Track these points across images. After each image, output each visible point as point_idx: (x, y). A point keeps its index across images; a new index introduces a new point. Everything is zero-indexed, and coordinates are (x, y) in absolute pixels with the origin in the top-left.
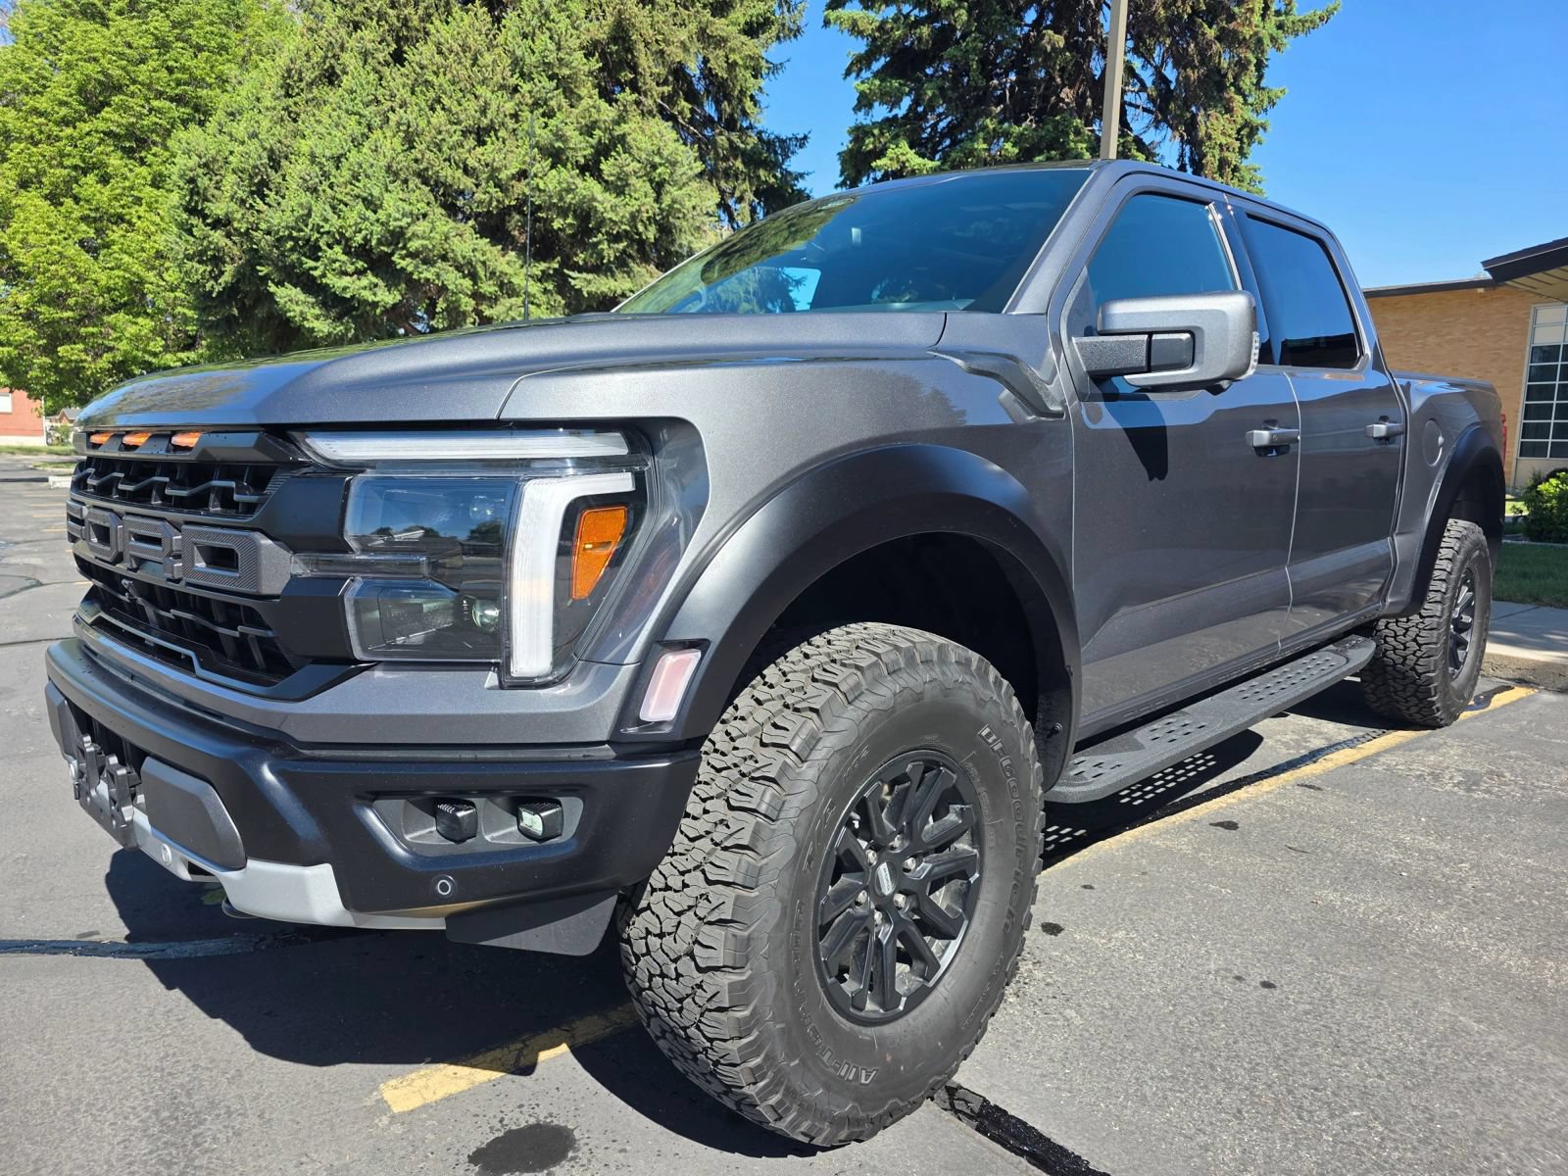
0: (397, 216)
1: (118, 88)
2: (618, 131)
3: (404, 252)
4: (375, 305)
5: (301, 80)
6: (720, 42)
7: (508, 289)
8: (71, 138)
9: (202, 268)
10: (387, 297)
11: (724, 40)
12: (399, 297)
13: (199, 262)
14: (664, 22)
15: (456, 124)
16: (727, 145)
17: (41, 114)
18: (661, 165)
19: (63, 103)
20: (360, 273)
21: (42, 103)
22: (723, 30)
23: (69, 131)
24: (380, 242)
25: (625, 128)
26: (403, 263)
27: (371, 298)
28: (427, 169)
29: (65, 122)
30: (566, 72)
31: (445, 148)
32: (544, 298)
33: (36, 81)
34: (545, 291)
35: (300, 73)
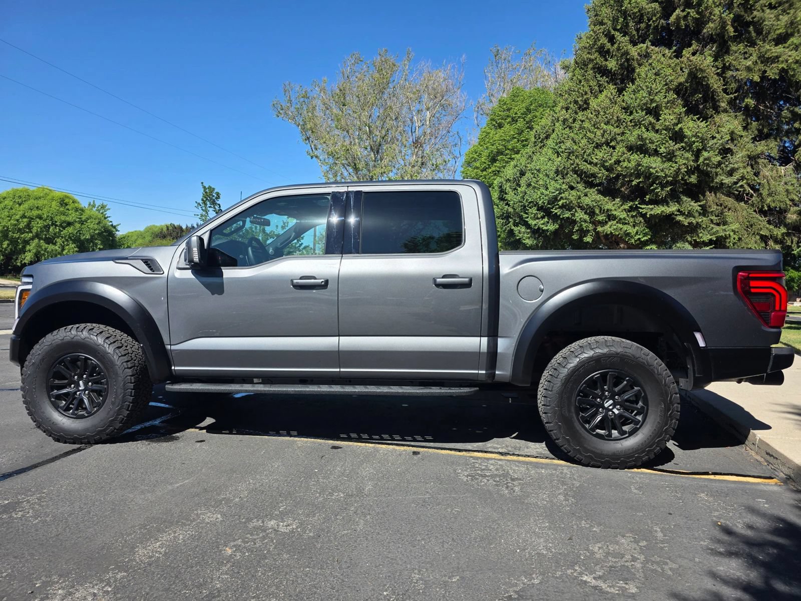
0: (553, 191)
1: (502, 153)
2: (677, 129)
3: (557, 206)
4: (547, 230)
5: (539, 138)
6: (776, 59)
7: (611, 217)
8: (485, 176)
9: (502, 221)
10: (552, 227)
11: (778, 57)
12: (557, 226)
13: (502, 219)
14: (735, 60)
15: (592, 144)
16: (789, 115)
17: (477, 168)
18: (697, 141)
19: (485, 163)
20: (543, 217)
21: (478, 164)
22: (776, 52)
23: (485, 173)
24: (549, 204)
25: (680, 126)
26: (556, 211)
27: (545, 228)
28: (575, 167)
29: (484, 170)
30: (654, 105)
31: (585, 157)
32: (632, 220)
33: (478, 156)
34: (633, 216)
35: (539, 135)
